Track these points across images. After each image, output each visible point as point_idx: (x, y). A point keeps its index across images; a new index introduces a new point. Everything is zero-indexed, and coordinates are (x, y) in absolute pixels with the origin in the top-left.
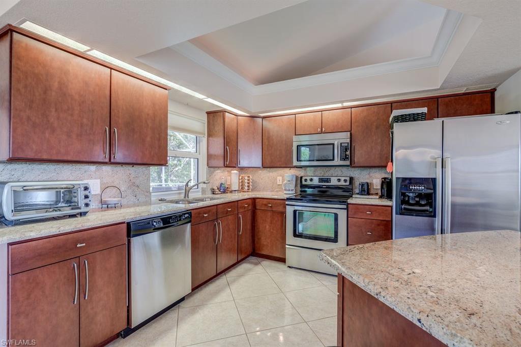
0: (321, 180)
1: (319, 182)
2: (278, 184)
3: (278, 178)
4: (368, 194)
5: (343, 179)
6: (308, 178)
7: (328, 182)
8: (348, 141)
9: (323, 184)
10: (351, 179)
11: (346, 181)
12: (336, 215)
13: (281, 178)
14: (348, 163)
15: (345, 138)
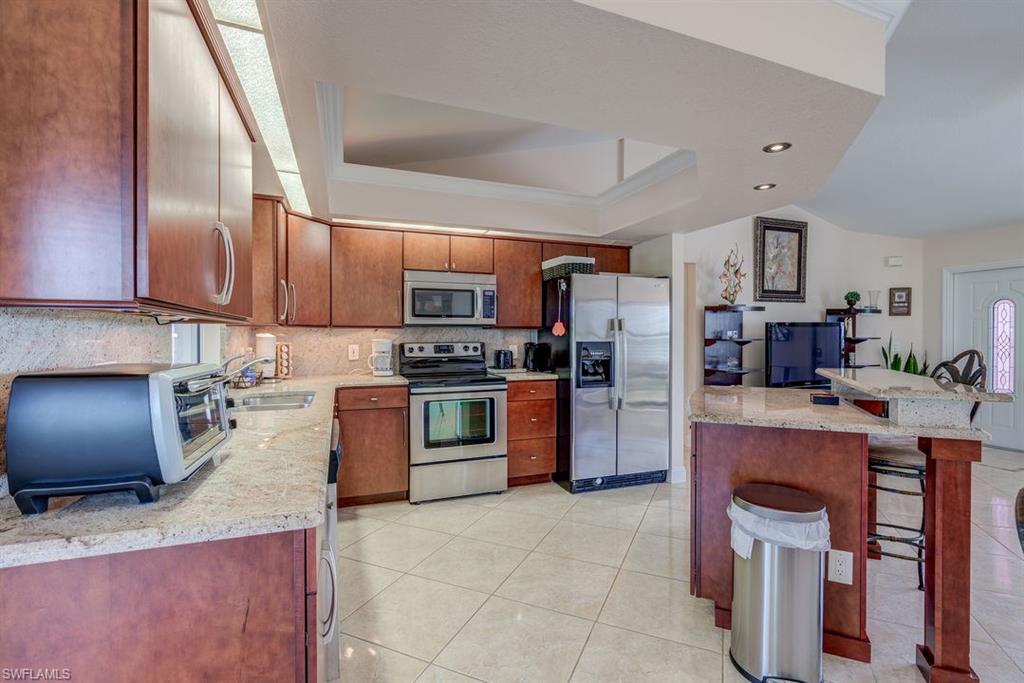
0: (438, 349)
1: (436, 352)
2: (351, 358)
3: (350, 347)
4: (511, 366)
5: (471, 346)
6: (416, 347)
7: (449, 351)
8: (494, 288)
9: (442, 355)
10: (483, 345)
11: (475, 349)
12: (492, 401)
13: (356, 347)
14: (493, 321)
15: (490, 283)
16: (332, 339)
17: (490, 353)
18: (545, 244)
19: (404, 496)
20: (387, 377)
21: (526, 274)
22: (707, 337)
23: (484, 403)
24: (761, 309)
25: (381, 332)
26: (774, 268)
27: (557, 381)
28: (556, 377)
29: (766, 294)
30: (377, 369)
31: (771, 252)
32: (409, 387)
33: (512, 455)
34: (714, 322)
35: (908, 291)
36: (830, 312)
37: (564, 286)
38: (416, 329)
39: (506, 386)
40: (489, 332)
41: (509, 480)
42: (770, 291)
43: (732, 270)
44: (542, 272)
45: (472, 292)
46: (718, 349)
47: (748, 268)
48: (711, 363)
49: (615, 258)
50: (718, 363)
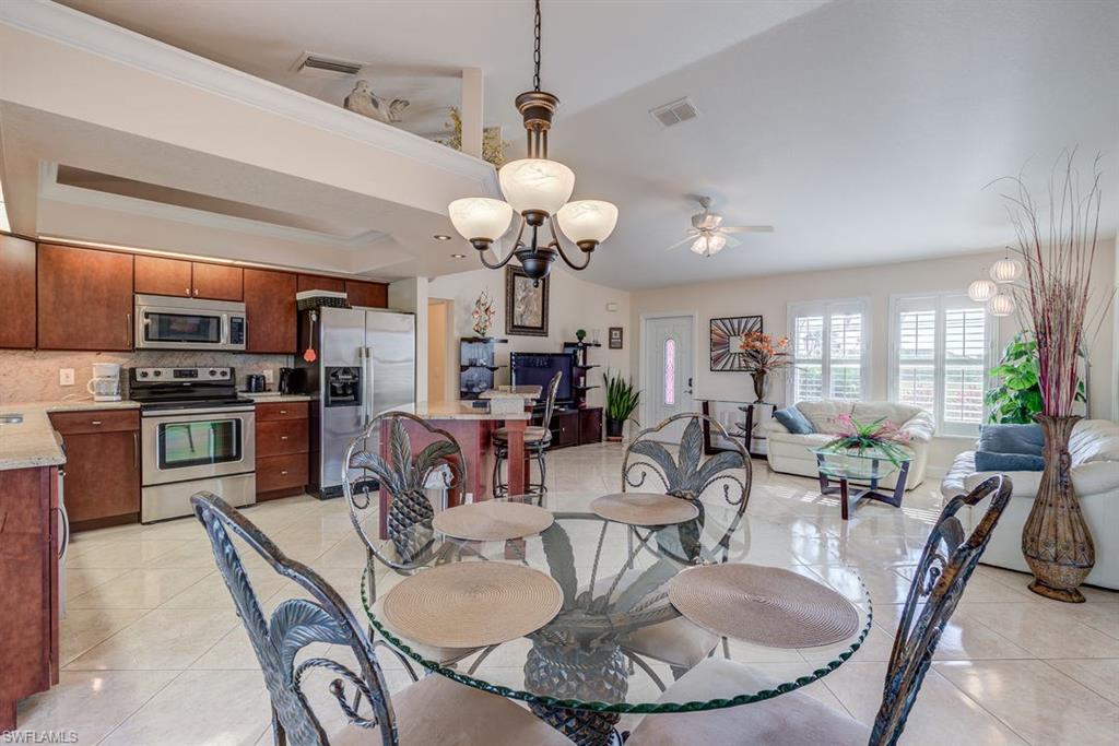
0: (178, 374)
1: (175, 377)
2: (63, 383)
3: (63, 372)
4: (265, 390)
5: (219, 371)
6: (150, 371)
7: (192, 376)
8: (244, 315)
9: (184, 380)
10: (233, 370)
11: (224, 374)
12: (238, 421)
13: (71, 372)
14: (242, 347)
15: (239, 310)
16: (37, 363)
17: (241, 377)
18: (300, 277)
19: (135, 518)
20: (112, 400)
21: (280, 302)
22: (463, 364)
23: (231, 423)
24: (506, 341)
25: (104, 356)
26: (523, 307)
27: (309, 402)
28: (308, 398)
29: (515, 329)
30: (100, 394)
31: (519, 295)
32: (140, 410)
33: (261, 472)
34: (469, 352)
35: (621, 330)
36: (567, 345)
37: (314, 318)
38: (151, 353)
39: (253, 408)
40: (240, 358)
41: (257, 495)
42: (519, 327)
43: (483, 308)
44: (297, 302)
45: (218, 319)
46: (473, 373)
47: (499, 307)
48: (467, 386)
49: (374, 294)
50: (473, 386)
